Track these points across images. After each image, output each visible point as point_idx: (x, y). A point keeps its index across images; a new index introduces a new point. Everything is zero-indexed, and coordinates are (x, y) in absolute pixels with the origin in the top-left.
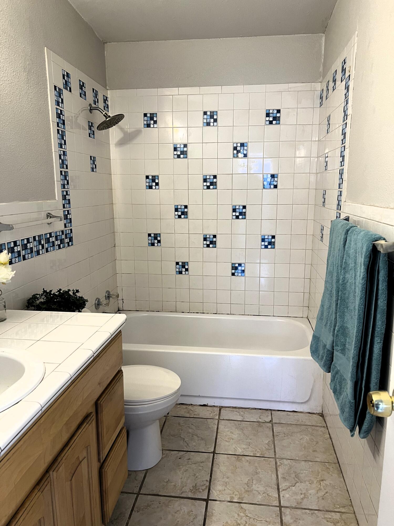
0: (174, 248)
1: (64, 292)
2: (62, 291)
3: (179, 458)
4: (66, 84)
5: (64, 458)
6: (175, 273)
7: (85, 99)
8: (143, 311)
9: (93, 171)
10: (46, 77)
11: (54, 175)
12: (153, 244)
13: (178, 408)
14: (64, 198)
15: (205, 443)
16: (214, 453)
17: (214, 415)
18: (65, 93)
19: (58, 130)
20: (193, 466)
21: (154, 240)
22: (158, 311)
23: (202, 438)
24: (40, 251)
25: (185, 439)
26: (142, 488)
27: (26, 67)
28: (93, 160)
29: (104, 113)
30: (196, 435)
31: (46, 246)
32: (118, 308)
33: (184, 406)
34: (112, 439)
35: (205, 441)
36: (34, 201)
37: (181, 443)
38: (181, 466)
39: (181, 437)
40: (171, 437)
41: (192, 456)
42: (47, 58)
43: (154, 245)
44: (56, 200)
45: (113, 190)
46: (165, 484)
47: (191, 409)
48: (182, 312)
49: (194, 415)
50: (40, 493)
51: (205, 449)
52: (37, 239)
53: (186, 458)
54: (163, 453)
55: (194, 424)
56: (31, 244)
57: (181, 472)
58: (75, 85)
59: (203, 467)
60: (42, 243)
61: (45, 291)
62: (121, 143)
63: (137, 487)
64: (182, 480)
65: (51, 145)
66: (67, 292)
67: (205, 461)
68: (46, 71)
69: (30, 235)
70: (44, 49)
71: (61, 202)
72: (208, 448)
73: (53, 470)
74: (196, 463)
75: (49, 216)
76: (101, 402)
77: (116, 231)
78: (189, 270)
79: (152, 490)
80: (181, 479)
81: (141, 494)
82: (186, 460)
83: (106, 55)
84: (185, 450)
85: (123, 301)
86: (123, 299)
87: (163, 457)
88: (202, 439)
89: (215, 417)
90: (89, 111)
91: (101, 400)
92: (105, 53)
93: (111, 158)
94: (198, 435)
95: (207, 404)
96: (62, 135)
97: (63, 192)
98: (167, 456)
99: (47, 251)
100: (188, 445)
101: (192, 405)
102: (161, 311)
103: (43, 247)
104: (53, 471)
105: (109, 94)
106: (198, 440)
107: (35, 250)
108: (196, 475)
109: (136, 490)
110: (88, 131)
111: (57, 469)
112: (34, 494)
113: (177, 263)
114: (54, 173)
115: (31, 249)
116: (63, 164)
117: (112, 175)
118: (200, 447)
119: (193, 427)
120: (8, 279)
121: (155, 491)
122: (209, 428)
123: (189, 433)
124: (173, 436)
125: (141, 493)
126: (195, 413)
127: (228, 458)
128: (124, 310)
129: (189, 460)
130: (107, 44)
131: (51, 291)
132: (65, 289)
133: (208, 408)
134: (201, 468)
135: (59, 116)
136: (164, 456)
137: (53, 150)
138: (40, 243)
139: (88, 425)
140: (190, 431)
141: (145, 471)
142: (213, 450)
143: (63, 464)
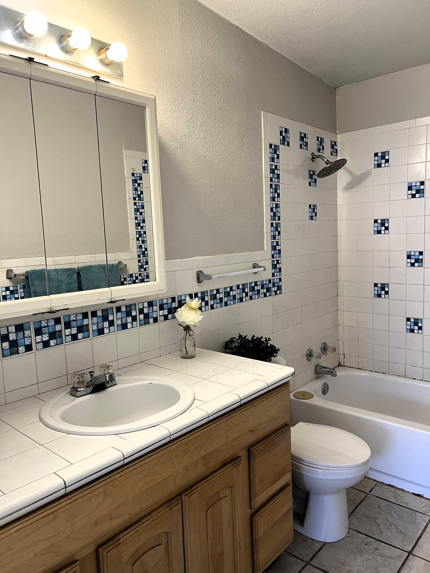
0: (405, 301)
1: (257, 338)
2: (255, 338)
3: (365, 544)
4: (284, 141)
5: (199, 488)
6: (405, 330)
7: (307, 149)
8: (366, 370)
9: (312, 219)
10: (262, 138)
11: (264, 227)
12: (379, 296)
13: (385, 488)
14: (274, 248)
15: (404, 539)
16: (410, 553)
17: (428, 510)
18: (282, 148)
19: (271, 185)
20: (379, 558)
21: (381, 290)
22: (384, 373)
23: (401, 531)
24: (244, 298)
25: (380, 526)
26: (313, 559)
27: (240, 134)
28: (313, 208)
29: (325, 160)
30: (395, 525)
31: (250, 294)
32: (338, 363)
33: (393, 489)
34: (268, 490)
35: (404, 536)
36: (240, 253)
37: (374, 528)
38: (364, 554)
39: (376, 521)
40: (365, 517)
41: (381, 547)
42: (263, 120)
43: (381, 297)
44: (265, 251)
45: (338, 236)
46: (339, 564)
47: (399, 495)
48: (413, 379)
49: (402, 502)
50: (169, 509)
51: (400, 545)
52: (241, 287)
53: (373, 547)
54: (349, 532)
55: (397, 513)
56: (234, 292)
57: (362, 559)
58: (294, 139)
59: (389, 563)
60: (246, 291)
61: (240, 336)
62: (349, 187)
63: (309, 555)
64: (360, 568)
65: (263, 199)
66: (259, 339)
67: (395, 558)
68: (262, 132)
69: (234, 284)
70: (261, 113)
71: (270, 252)
72: (404, 545)
73: (185, 494)
74: (382, 556)
75: (255, 266)
76: (254, 450)
77: (339, 279)
78: (424, 328)
79: (323, 566)
80: (359, 566)
81: (311, 565)
82: (372, 548)
83: (338, 99)
84: (375, 537)
85: (344, 356)
86: (344, 354)
87: (347, 536)
88: (401, 533)
89: (427, 513)
90: (311, 160)
91: (254, 448)
92: (337, 98)
93: (338, 204)
94: (398, 527)
95: (423, 495)
96: (275, 189)
97: (273, 243)
98: (352, 537)
99: (251, 298)
100: (381, 533)
101: (403, 490)
102: (386, 373)
103: (247, 294)
104: (185, 496)
105: (339, 138)
106: (396, 532)
107: (238, 297)
108: (377, 568)
109: (307, 559)
110: (309, 180)
111: (189, 495)
112: (162, 508)
113: (408, 319)
114: (264, 226)
115: (234, 296)
116: (275, 216)
117: (338, 221)
118: (395, 541)
119: (395, 515)
120: (196, 322)
121: (326, 568)
122: (415, 523)
123: (388, 520)
124: (368, 517)
125: (311, 563)
126: (404, 501)
127: (426, 565)
128: (345, 366)
129: (376, 550)
130: (339, 88)
131: (246, 336)
132: (258, 335)
133: (424, 499)
134: (386, 563)
135: (272, 171)
136: (349, 535)
137: (264, 205)
138: (244, 290)
139: (232, 467)
140: (390, 518)
141: (322, 543)
142: (409, 549)
143: (197, 493)
